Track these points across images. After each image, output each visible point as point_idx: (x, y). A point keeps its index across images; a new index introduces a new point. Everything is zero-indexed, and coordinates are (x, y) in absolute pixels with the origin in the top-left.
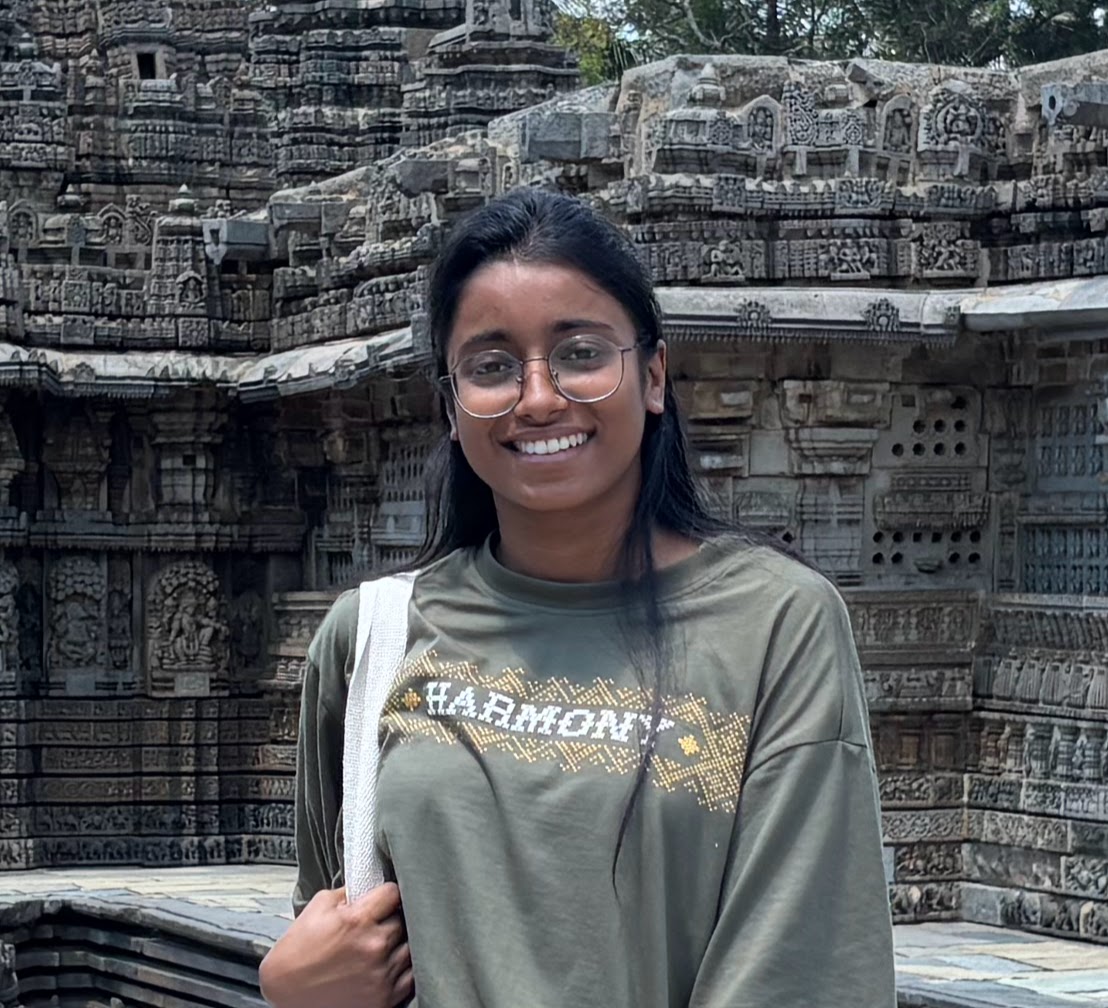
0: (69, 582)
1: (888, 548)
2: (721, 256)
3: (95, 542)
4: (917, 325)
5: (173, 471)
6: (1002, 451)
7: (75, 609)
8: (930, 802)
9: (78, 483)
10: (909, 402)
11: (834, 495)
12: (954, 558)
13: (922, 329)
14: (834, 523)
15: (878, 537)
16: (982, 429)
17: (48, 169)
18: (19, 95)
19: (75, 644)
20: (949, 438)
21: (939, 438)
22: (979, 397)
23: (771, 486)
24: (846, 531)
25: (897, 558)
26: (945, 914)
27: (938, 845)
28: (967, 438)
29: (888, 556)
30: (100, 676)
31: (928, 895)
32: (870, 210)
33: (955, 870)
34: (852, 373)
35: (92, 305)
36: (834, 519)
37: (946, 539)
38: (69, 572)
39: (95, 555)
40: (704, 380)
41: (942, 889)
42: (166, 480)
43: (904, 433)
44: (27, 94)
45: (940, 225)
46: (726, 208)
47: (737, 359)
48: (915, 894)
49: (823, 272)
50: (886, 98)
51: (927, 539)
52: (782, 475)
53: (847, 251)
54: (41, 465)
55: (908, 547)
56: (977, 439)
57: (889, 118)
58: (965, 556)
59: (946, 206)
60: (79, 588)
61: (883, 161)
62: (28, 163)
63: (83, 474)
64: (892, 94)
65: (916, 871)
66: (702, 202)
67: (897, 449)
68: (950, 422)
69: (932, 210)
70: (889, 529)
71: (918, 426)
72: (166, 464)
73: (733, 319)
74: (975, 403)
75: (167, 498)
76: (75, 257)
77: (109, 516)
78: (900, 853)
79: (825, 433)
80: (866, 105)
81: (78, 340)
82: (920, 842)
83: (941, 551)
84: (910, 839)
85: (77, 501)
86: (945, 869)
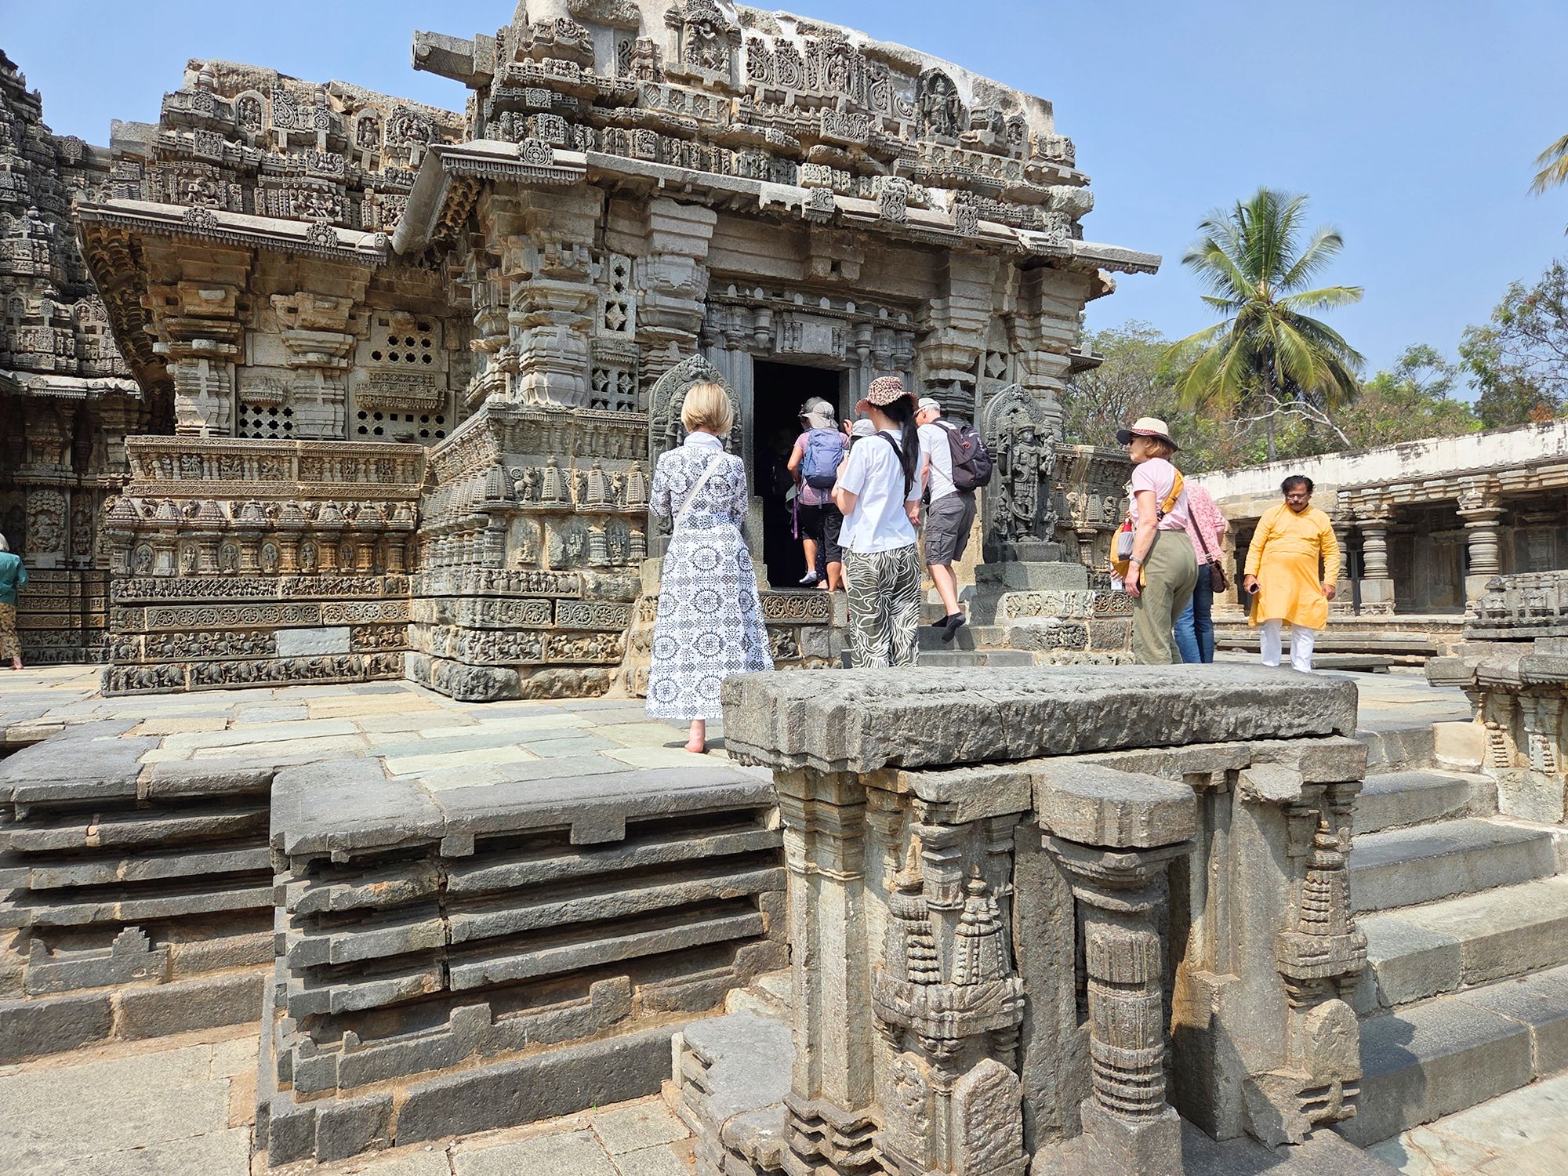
0: (39, 503)
1: (370, 424)
2: (196, 188)
3: (55, 481)
4: (353, 245)
5: (114, 445)
6: (457, 362)
7: (42, 518)
8: (380, 595)
9: (48, 449)
10: (384, 323)
11: (319, 380)
12: (424, 434)
13: (356, 249)
14: (320, 401)
15: (362, 416)
16: (443, 346)
17: (39, 276)
18: (20, 235)
19: (44, 539)
20: (418, 351)
21: (410, 350)
22: (440, 324)
23: (274, 374)
24: (330, 407)
25: (379, 431)
26: (392, 675)
27: (388, 626)
28: (431, 351)
29: (371, 429)
30: (60, 556)
31: (377, 662)
32: (334, 175)
33: (402, 643)
34: (321, 288)
35: (55, 348)
36: (320, 398)
37: (416, 419)
38: (39, 498)
39: (61, 489)
40: (188, 280)
41: (390, 656)
42: (110, 450)
43: (380, 343)
44: (25, 235)
45: (397, 197)
46: (202, 154)
47: (218, 269)
48: (367, 660)
49: (293, 214)
50: (358, 109)
51: (402, 418)
52: (281, 367)
53: (314, 201)
54: (25, 439)
55: (386, 424)
56: (439, 353)
57: (360, 123)
58: (432, 432)
59: (399, 183)
60: (45, 507)
61: (358, 154)
62: (23, 272)
63: (51, 443)
64: (363, 106)
65: (368, 644)
66: (185, 149)
67: (377, 356)
68: (418, 340)
69: (389, 184)
70: (369, 409)
71: (393, 341)
72: (111, 441)
73: (180, 218)
74: (437, 328)
75: (111, 460)
76: (47, 323)
77: (71, 468)
78: (355, 631)
79: (305, 334)
80: (343, 113)
81: (43, 367)
82: (372, 624)
83: (414, 428)
84: (363, 622)
85: (47, 458)
86: (394, 642)
